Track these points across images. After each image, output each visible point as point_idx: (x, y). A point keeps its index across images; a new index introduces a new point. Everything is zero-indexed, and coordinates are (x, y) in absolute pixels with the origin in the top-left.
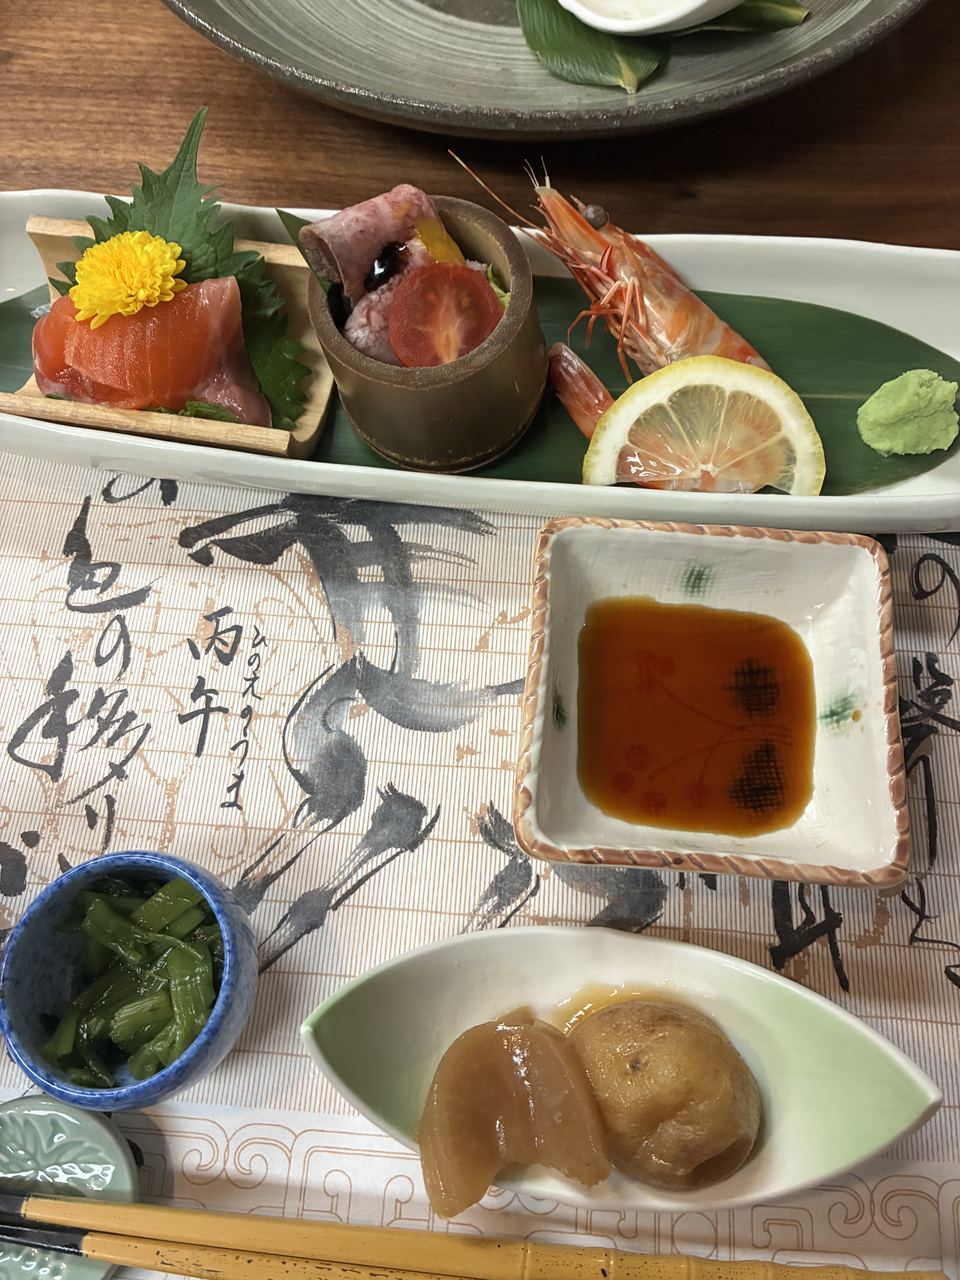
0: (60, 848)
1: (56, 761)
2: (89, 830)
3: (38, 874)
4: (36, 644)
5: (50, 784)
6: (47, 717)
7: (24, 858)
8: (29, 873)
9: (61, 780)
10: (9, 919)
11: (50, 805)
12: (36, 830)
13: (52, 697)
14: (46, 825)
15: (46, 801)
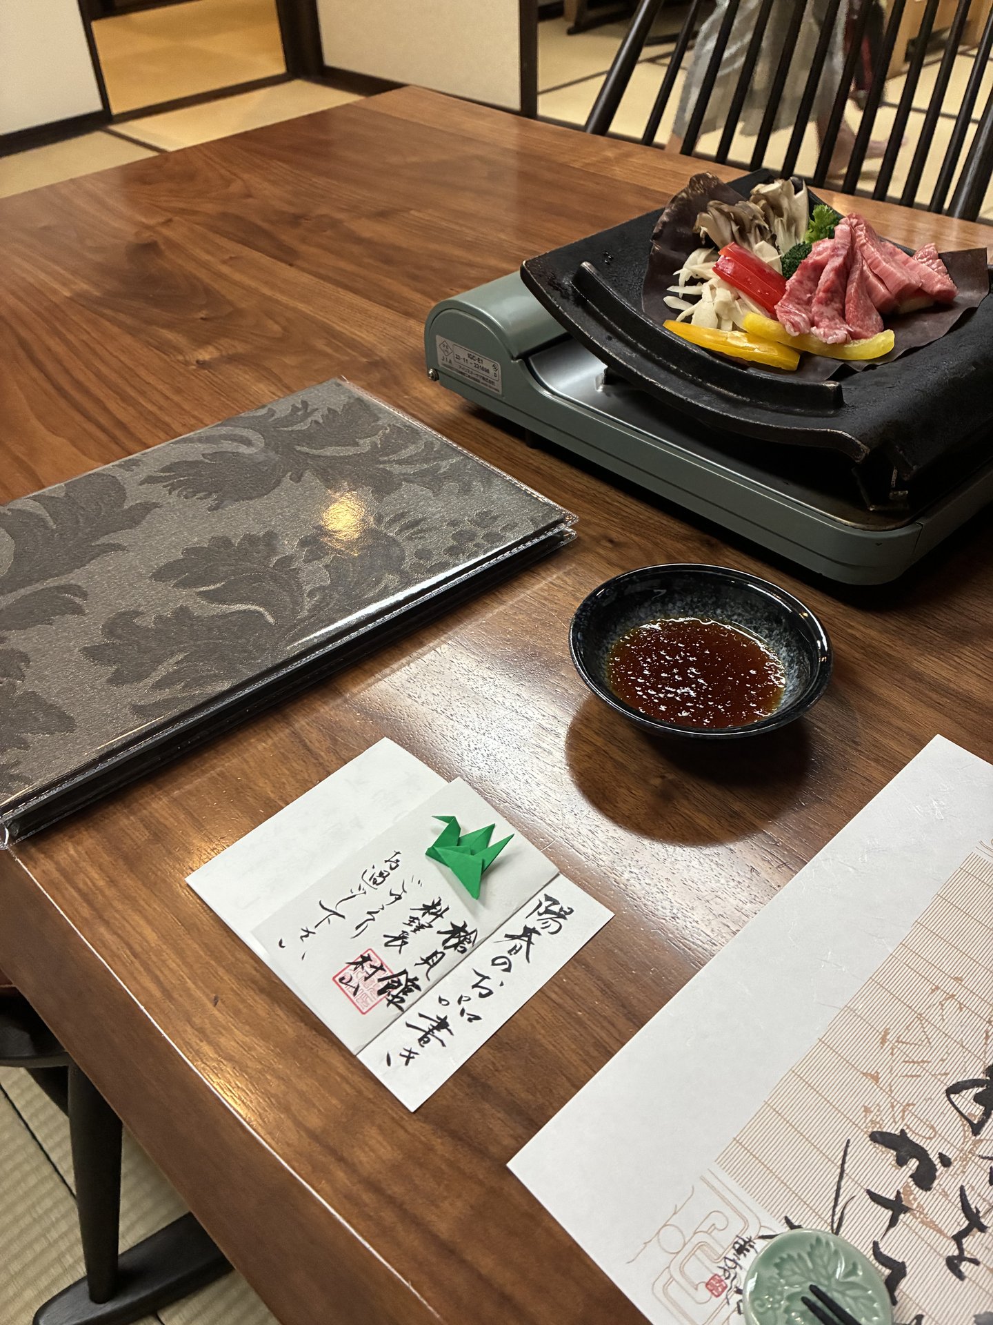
0: (964, 1181)
1: (979, 1122)
2: (988, 1184)
3: (943, 1187)
4: (987, 1037)
5: (969, 1133)
6: (981, 1089)
7: (936, 1170)
8: (936, 1182)
9: (978, 1137)
10: (913, 1202)
11: (965, 1149)
12: (950, 1157)
13: (988, 1078)
14: (958, 1159)
15: (963, 1143)
